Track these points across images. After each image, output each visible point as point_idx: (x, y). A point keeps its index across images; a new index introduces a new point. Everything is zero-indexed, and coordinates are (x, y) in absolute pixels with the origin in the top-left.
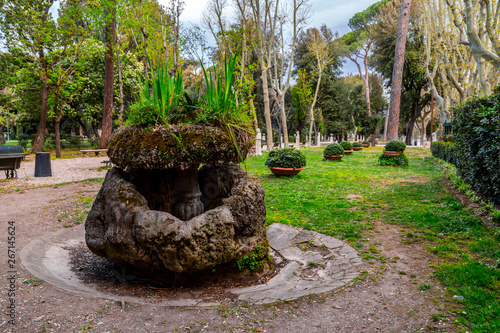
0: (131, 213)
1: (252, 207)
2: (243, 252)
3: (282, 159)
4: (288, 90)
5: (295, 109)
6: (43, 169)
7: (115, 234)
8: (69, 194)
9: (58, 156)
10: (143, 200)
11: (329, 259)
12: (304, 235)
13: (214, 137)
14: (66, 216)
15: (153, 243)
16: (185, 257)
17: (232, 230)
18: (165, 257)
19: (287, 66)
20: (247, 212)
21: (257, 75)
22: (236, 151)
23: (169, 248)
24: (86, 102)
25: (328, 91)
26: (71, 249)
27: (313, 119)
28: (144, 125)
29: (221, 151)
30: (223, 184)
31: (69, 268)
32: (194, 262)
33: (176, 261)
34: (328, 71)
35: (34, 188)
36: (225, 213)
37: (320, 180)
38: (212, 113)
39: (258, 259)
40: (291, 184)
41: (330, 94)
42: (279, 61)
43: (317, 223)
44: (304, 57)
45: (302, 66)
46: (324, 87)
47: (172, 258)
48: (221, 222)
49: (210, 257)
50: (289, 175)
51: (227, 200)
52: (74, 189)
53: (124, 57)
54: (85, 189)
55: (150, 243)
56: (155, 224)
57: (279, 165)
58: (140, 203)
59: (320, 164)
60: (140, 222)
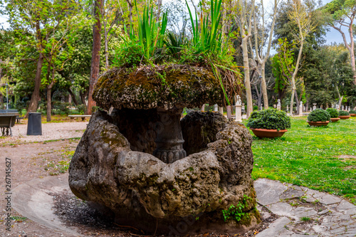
0: (114, 153)
1: (239, 153)
2: (229, 201)
3: (265, 120)
4: (268, 61)
5: (276, 79)
6: (34, 128)
7: (97, 175)
8: (56, 149)
9: (49, 120)
10: (126, 141)
11: (325, 214)
12: (294, 191)
13: (199, 76)
14: (52, 166)
15: (135, 185)
16: (167, 201)
17: (218, 175)
18: (146, 201)
19: (266, 36)
20: (233, 158)
21: (237, 43)
22: (221, 92)
23: (151, 190)
24: (75, 72)
25: (311, 61)
26: (56, 195)
27: (294, 88)
28: (129, 65)
29: (207, 91)
30: (206, 134)
31: (52, 211)
32: (177, 208)
33: (158, 206)
34: (310, 39)
35: (25, 143)
36: (210, 158)
37: (306, 143)
38: (197, 53)
39: (245, 211)
40: (275, 145)
41: (313, 62)
42: (259, 30)
43: (307, 180)
44: (285, 25)
45: (284, 35)
46: (307, 56)
47: (154, 202)
48: (206, 166)
49: (194, 203)
50: (273, 137)
51: (212, 144)
52: (61, 145)
53: (111, 28)
54: (71, 145)
55: (132, 185)
56: (138, 164)
57: (262, 126)
58: (122, 143)
59: (305, 130)
60: (122, 163)
